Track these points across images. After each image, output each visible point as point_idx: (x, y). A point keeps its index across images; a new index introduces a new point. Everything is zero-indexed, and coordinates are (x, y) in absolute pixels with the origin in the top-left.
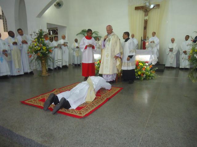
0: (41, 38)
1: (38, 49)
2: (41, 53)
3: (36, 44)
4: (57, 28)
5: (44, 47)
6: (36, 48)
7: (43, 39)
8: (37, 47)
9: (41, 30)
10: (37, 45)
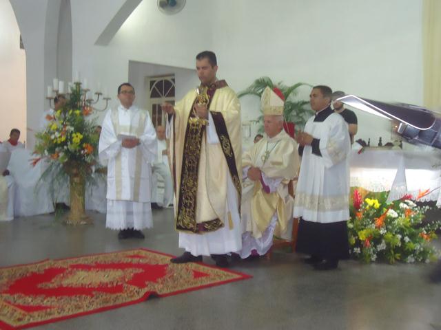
0: (75, 107)
1: (59, 142)
2: (67, 152)
3: (54, 127)
4: (173, 75)
5: (79, 134)
6: (53, 137)
7: (78, 112)
8: (57, 134)
9: (78, 84)
10: (57, 130)
